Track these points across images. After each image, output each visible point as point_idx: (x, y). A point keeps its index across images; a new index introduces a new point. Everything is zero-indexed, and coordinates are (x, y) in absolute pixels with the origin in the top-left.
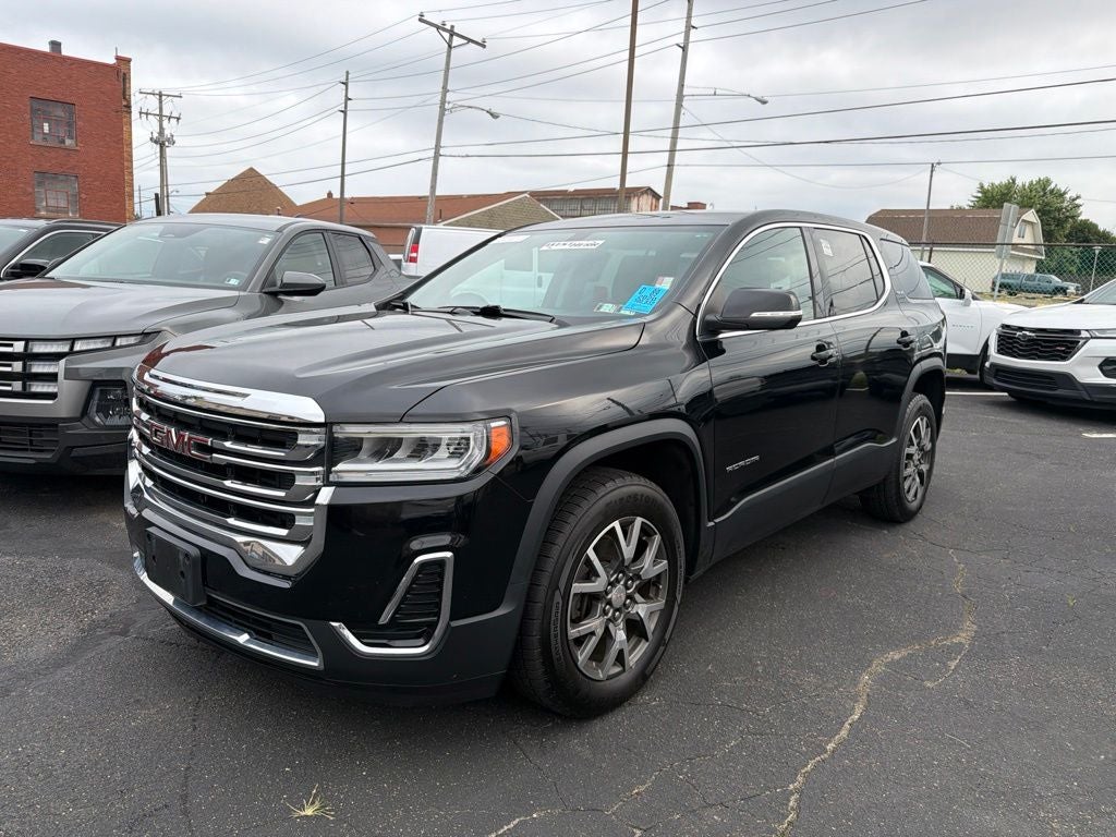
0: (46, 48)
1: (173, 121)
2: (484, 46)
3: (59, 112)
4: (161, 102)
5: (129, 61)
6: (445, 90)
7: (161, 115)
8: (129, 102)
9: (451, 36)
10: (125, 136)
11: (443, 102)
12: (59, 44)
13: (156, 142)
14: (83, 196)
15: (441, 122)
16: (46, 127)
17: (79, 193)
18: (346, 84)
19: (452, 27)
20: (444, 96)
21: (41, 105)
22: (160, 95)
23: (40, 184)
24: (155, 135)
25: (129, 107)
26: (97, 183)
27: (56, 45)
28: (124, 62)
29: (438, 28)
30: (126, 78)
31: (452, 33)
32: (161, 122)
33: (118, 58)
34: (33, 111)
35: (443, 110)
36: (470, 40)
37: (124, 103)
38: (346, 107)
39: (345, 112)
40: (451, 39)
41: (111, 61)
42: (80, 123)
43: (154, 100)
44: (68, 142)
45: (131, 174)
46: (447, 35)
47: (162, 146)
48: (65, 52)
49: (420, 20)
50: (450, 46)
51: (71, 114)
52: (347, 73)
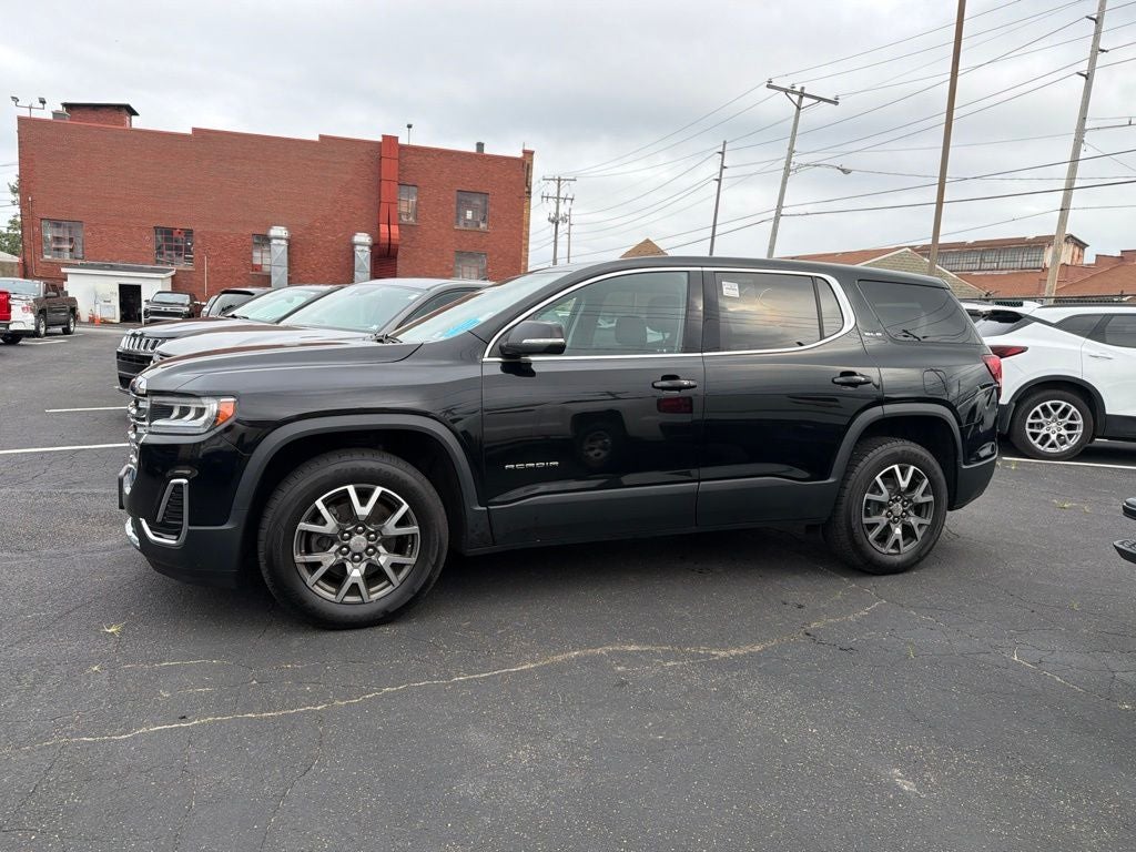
0: (473, 149)
1: (568, 202)
2: (836, 103)
3: (477, 201)
4: (559, 186)
5: (532, 153)
6: (791, 151)
7: (558, 198)
8: (530, 188)
9: (801, 97)
10: (525, 218)
11: (788, 163)
12: (483, 145)
13: (553, 221)
14: (490, 270)
15: (784, 183)
16: (469, 214)
17: (487, 268)
18: (722, 153)
19: (803, 88)
20: (790, 157)
21: (465, 197)
22: (559, 180)
23: (460, 261)
24: (553, 216)
25: (529, 192)
26: (501, 259)
27: (480, 146)
28: (529, 154)
29: (786, 91)
30: (529, 168)
31: (802, 95)
32: (558, 203)
33: (525, 152)
34: (459, 201)
35: (787, 171)
36: (820, 99)
37: (526, 190)
38: (721, 176)
39: (719, 180)
40: (800, 101)
41: (519, 155)
42: (492, 209)
43: (554, 185)
44: (482, 225)
45: (527, 250)
46: (796, 98)
47: (557, 224)
48: (487, 151)
49: (768, 86)
50: (799, 108)
51: (486, 202)
52: (725, 143)
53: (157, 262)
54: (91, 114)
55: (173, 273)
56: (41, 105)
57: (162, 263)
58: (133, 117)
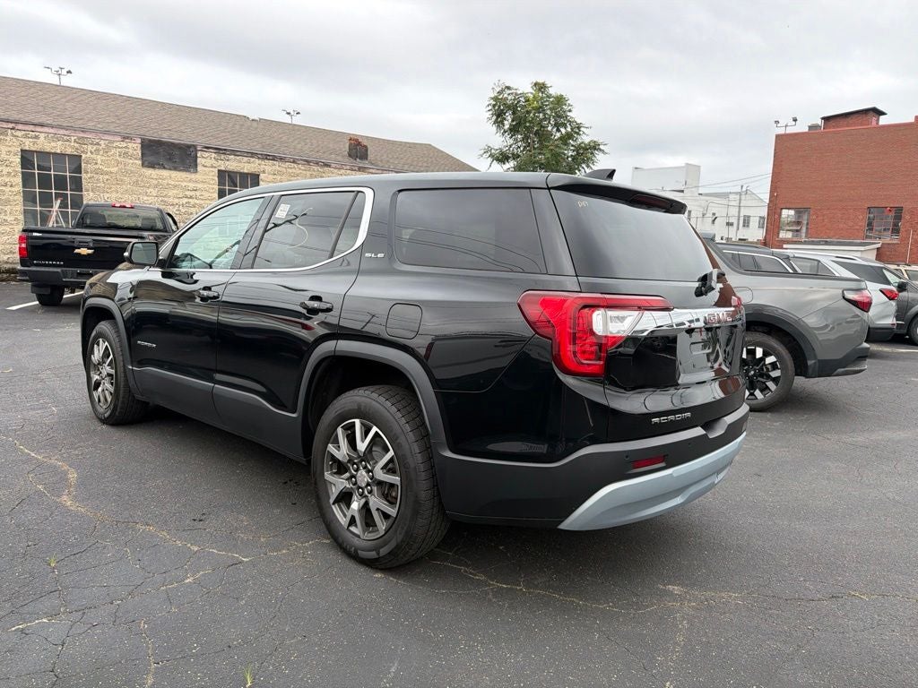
53: (867, 237)
54: (842, 122)
55: (879, 246)
56: (794, 123)
57: (870, 237)
58: (881, 117)
